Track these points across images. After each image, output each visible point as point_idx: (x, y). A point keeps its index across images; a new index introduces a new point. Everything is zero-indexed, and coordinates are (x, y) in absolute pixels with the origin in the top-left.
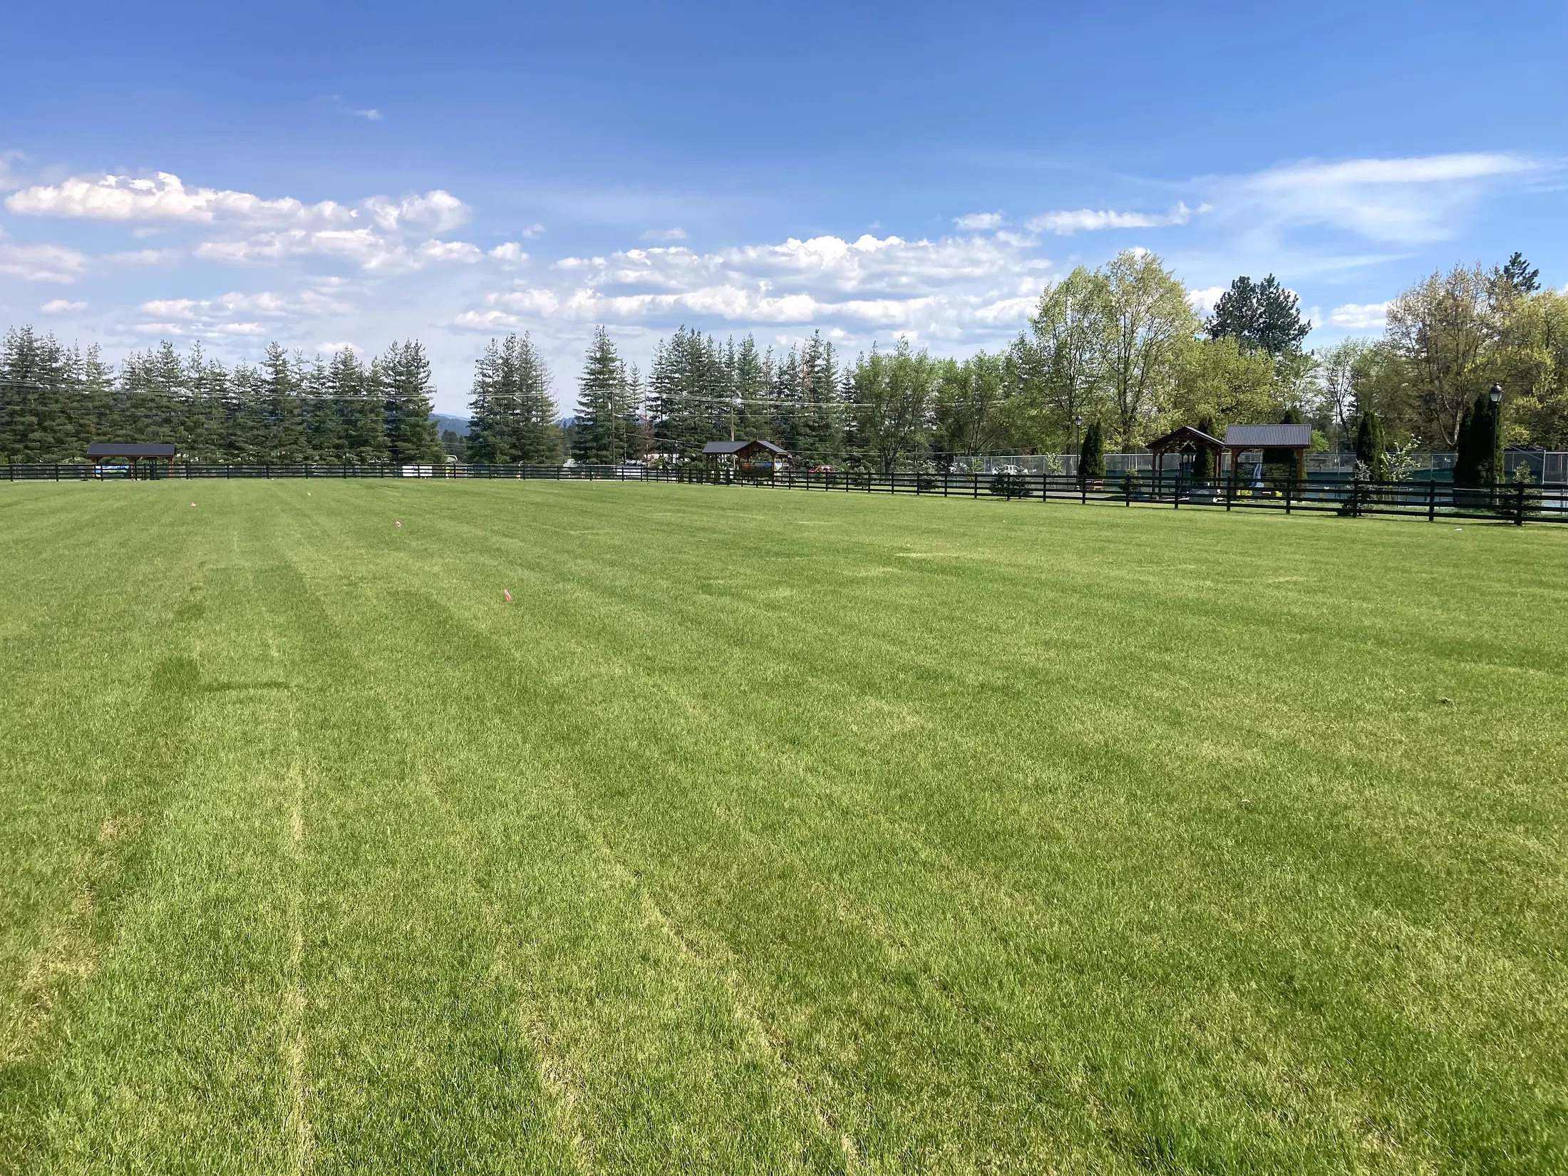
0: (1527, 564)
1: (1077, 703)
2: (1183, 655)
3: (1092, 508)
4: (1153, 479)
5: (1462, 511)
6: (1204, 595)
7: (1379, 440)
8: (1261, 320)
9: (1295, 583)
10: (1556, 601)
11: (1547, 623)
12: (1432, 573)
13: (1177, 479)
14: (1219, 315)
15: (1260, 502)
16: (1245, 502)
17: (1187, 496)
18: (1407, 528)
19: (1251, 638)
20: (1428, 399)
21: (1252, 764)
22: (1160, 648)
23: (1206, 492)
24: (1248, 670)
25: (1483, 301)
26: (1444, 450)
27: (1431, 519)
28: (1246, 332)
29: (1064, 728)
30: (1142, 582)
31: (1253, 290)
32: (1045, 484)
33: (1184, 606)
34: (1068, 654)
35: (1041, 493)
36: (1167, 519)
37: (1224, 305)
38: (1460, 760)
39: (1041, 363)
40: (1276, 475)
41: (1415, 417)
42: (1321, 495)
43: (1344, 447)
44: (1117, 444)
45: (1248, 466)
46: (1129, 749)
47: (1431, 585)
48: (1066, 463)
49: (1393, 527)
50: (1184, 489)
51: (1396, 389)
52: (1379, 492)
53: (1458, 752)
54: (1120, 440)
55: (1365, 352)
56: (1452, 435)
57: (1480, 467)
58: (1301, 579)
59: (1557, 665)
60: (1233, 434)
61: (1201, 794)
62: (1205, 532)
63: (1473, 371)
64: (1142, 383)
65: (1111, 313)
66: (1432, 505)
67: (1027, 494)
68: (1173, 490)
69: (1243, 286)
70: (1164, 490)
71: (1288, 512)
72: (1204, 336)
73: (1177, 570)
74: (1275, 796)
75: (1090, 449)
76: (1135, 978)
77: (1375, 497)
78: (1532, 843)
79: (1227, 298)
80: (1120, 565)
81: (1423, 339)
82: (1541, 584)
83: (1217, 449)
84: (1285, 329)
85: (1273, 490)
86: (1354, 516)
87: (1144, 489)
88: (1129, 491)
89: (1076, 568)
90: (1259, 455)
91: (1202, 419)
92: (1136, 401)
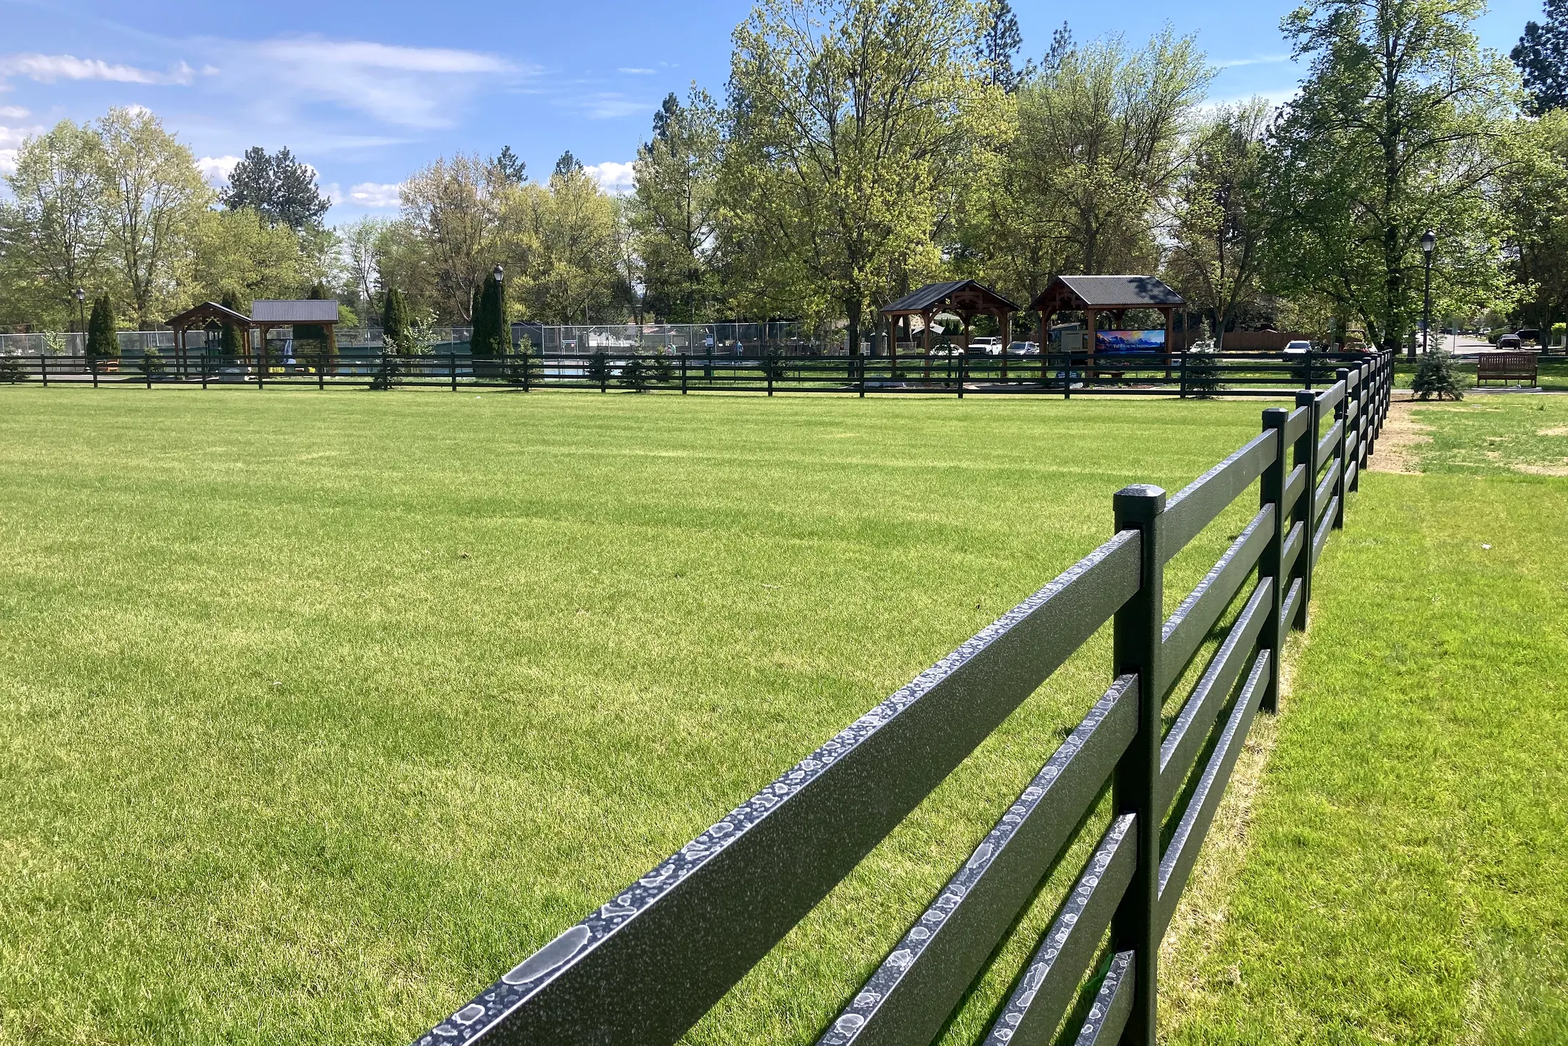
0: (534, 425)
1: (86, 611)
2: (211, 543)
3: (106, 391)
4: (177, 357)
5: (481, 381)
6: (236, 479)
7: (403, 315)
8: (280, 194)
9: (328, 458)
10: (555, 456)
11: (548, 476)
12: (455, 439)
13: (202, 357)
14: (235, 186)
15: (293, 379)
16: (279, 379)
17: (216, 375)
18: (433, 399)
19: (284, 517)
20: (445, 276)
21: (284, 645)
22: (186, 539)
23: (236, 371)
24: (281, 550)
25: (483, 188)
26: (463, 325)
27: (454, 389)
28: (265, 205)
29: (68, 640)
30: (165, 470)
31: (268, 161)
32: (44, 366)
33: (214, 491)
34: (76, 558)
35: (41, 377)
36: (195, 400)
37: (239, 175)
38: (477, 608)
39: (27, 226)
40: (308, 351)
41: (435, 294)
42: (354, 370)
43: (373, 323)
44: (131, 320)
45: (278, 342)
46: (148, 651)
47: (454, 451)
48: (72, 342)
49: (421, 398)
50: (212, 368)
51: (414, 267)
52: (407, 366)
53: (475, 601)
54: (135, 316)
55: (384, 230)
56: (467, 310)
57: (492, 340)
58: (333, 454)
59: (555, 512)
60: (260, 310)
61: (230, 685)
62: (236, 412)
63: (480, 251)
64: (154, 255)
65: (108, 175)
66: (454, 376)
67: (22, 378)
68: (200, 369)
69: (257, 156)
70: (190, 370)
71: (321, 388)
72: (221, 207)
73: (205, 454)
74: (307, 673)
75: (99, 325)
76: (153, 898)
77: (403, 370)
78: (534, 672)
79: (241, 169)
80: (141, 453)
81: (435, 219)
82: (545, 442)
83: (245, 325)
84: (306, 204)
85: (306, 366)
86: (386, 389)
87: (167, 370)
88: (150, 372)
89: (87, 461)
90: (289, 331)
91: (226, 294)
92: (150, 275)
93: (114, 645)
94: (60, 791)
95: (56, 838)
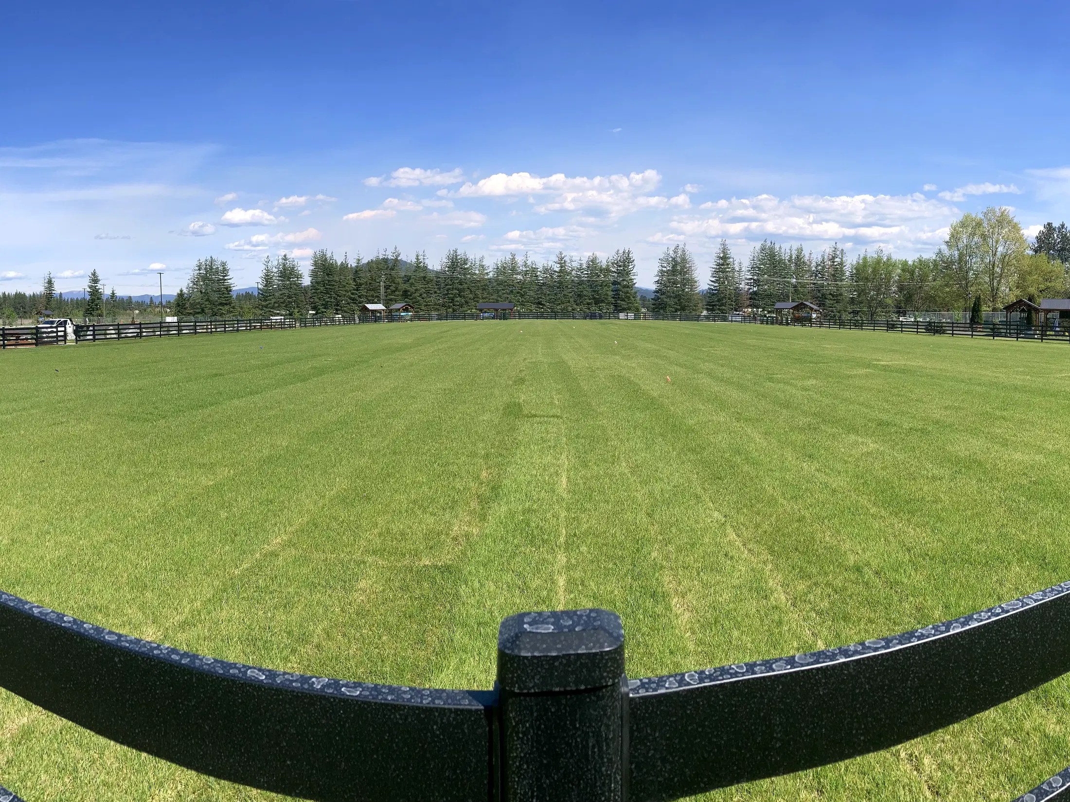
3: (976, 340)
4: (1006, 325)
8: (1059, 246)
13: (1017, 325)
14: (1038, 242)
15: (1058, 338)
16: (1051, 337)
17: (1023, 334)
23: (1032, 333)
28: (1051, 251)
29: (949, 448)
30: (996, 377)
31: (1054, 229)
32: (953, 327)
35: (951, 332)
36: (1012, 346)
37: (1040, 237)
39: (952, 263)
40: (1065, 324)
44: (989, 307)
45: (1052, 319)
48: (964, 316)
50: (1021, 331)
54: (990, 305)
60: (1044, 303)
62: (1030, 353)
64: (1001, 276)
65: (985, 238)
67: (944, 332)
68: (1016, 331)
69: (1049, 227)
70: (1012, 331)
72: (1031, 253)
75: (976, 310)
79: (1042, 233)
80: (987, 369)
83: (1037, 310)
85: (1064, 332)
87: (1002, 331)
88: (995, 332)
89: (965, 370)
90: (1057, 314)
91: (1030, 295)
92: (998, 285)
93: (967, 453)
94: (940, 512)
95: (936, 531)
